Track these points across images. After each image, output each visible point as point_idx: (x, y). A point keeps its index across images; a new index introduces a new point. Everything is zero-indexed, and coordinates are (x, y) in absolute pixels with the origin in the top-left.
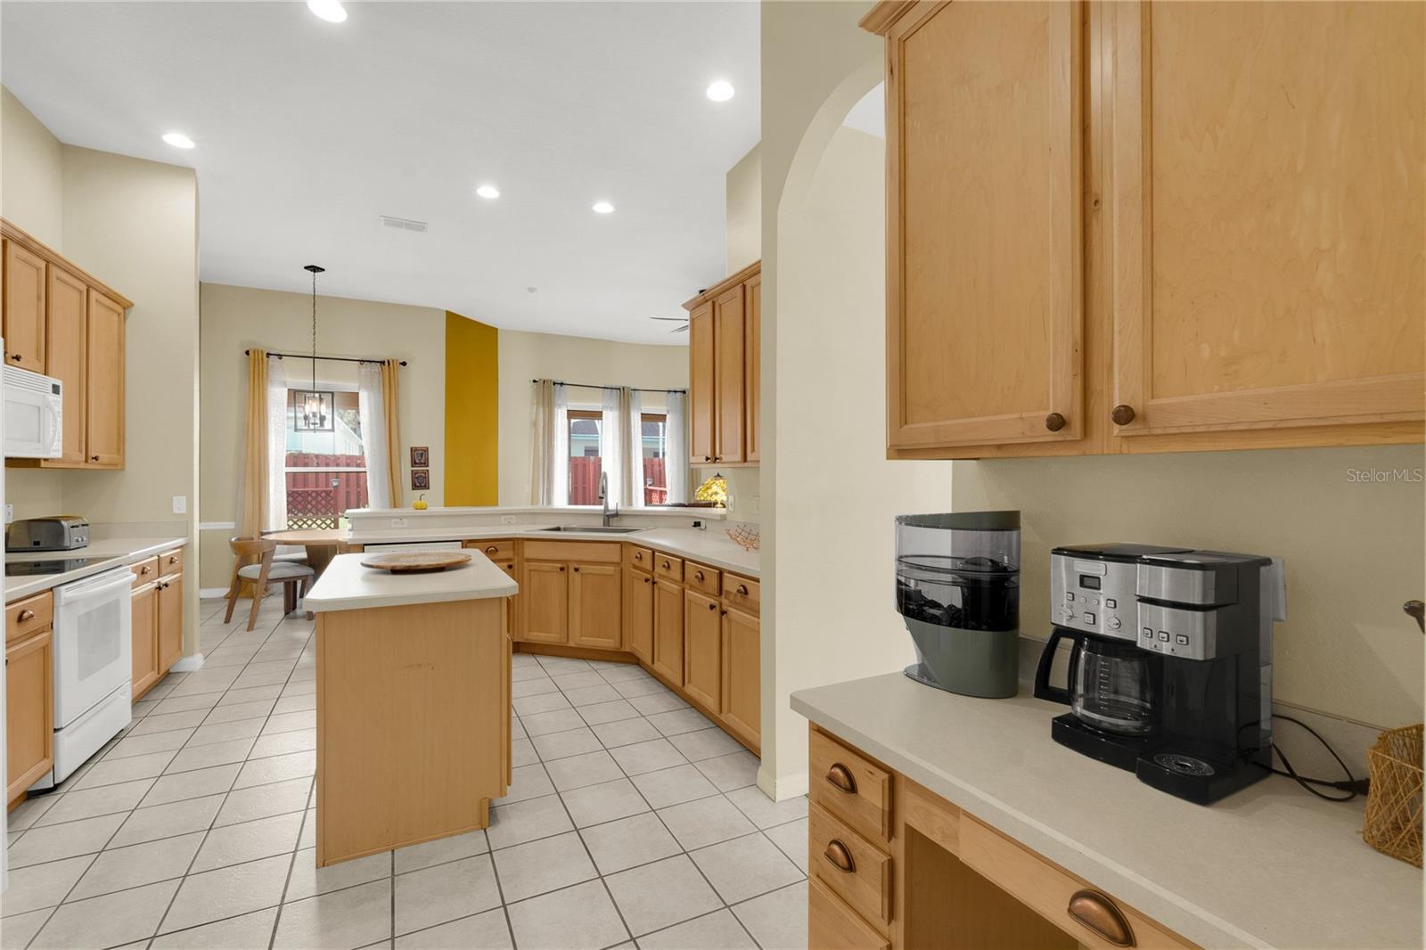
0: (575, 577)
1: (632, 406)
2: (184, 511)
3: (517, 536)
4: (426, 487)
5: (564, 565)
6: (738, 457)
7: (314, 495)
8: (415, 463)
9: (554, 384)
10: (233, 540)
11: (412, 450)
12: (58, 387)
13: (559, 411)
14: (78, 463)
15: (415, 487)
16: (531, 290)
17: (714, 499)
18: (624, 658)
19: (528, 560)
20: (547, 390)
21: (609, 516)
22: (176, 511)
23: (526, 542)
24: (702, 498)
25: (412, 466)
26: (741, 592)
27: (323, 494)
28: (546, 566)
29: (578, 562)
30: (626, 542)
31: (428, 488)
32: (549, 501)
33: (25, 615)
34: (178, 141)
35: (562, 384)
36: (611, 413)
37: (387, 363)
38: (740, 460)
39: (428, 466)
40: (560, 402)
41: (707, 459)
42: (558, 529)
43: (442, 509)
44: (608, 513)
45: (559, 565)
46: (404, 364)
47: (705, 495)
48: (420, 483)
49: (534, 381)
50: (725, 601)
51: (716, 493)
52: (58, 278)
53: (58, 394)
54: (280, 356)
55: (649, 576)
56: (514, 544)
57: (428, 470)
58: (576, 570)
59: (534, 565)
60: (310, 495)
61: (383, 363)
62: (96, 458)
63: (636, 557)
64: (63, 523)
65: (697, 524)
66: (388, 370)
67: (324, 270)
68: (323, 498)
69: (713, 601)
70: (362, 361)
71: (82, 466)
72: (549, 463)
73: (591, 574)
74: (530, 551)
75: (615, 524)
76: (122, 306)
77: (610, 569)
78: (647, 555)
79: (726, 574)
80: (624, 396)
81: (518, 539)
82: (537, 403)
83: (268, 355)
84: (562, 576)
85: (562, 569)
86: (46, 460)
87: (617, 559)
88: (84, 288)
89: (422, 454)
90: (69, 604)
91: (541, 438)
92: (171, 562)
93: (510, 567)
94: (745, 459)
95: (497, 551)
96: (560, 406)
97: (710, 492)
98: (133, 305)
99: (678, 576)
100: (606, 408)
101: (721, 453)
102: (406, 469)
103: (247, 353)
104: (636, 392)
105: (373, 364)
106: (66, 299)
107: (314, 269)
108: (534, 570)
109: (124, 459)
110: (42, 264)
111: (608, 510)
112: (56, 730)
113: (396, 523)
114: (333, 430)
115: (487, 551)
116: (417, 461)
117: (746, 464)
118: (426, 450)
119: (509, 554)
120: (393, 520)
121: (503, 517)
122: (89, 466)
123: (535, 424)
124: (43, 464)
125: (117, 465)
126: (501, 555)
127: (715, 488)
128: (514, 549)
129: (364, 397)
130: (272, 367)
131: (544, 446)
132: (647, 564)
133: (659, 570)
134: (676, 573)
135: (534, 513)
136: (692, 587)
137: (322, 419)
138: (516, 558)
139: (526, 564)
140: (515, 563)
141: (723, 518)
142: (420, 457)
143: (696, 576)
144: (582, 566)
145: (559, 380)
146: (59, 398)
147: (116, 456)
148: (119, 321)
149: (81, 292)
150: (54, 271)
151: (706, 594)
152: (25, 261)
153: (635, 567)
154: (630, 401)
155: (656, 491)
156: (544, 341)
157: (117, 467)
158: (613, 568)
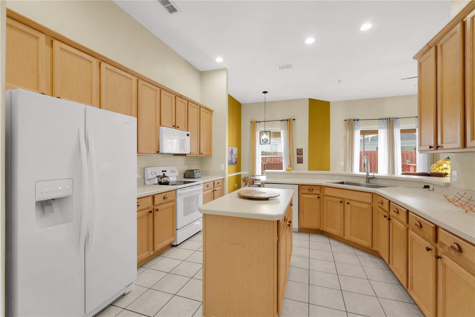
0: (348, 207)
1: (394, 126)
2: (224, 169)
3: (322, 185)
4: (302, 162)
5: (342, 200)
6: (458, 144)
7: (276, 164)
8: (298, 154)
9: (354, 120)
10: (243, 178)
11: (297, 150)
12: (189, 134)
13: (357, 131)
14: (198, 155)
15: (298, 162)
16: (339, 81)
17: (444, 171)
18: (374, 253)
19: (327, 196)
20: (351, 123)
21: (369, 178)
22: (222, 169)
23: (325, 188)
24: (435, 171)
25: (297, 155)
26: (455, 249)
27: (278, 164)
28: (334, 199)
29: (349, 200)
30: (375, 193)
31: (303, 163)
32: (352, 170)
33: (165, 197)
34: (219, 60)
35: (358, 120)
36: (383, 130)
37: (289, 120)
38: (460, 146)
39: (302, 155)
40: (357, 128)
41: (431, 147)
42: (343, 183)
43: (307, 172)
44: (368, 177)
45: (340, 200)
46: (294, 120)
47: (438, 169)
48: (300, 161)
49: (345, 120)
50: (440, 250)
51: (446, 169)
52: (190, 105)
53: (189, 136)
54: (259, 122)
55: (386, 214)
56: (320, 187)
57: (302, 157)
58: (348, 203)
59: (329, 198)
60: (275, 164)
61: (287, 120)
62: (202, 154)
63: (380, 202)
64: (194, 171)
65: (427, 187)
66: (289, 122)
67: (267, 92)
68: (278, 166)
69: (429, 245)
70: (282, 120)
71: (199, 156)
72: (351, 153)
73: (355, 206)
74: (327, 192)
75: (373, 183)
76: (210, 111)
77: (365, 206)
78: (386, 202)
79: (440, 229)
80: (390, 122)
81: (322, 186)
82: (347, 129)
83: (256, 122)
84: (341, 204)
85: (341, 202)
86: (188, 154)
87: (369, 201)
88: (199, 107)
89: (301, 151)
90: (180, 194)
91: (348, 143)
92: (218, 184)
93: (318, 197)
94: (464, 145)
95: (313, 190)
96: (357, 129)
97: (441, 167)
98: (213, 111)
99: (404, 219)
100: (380, 128)
101: (442, 142)
102: (296, 156)
103: (251, 122)
104: (397, 119)
105: (285, 121)
106: (193, 111)
107: (265, 92)
108: (329, 200)
109: (211, 154)
110: (186, 102)
111: (369, 175)
112: (177, 230)
113: (279, 176)
114: (270, 144)
115: (308, 190)
116: (299, 153)
117: (466, 150)
118: (302, 150)
119: (318, 192)
120: (278, 175)
121: (319, 176)
122: (201, 156)
123: (345, 138)
124: (187, 155)
125: (209, 155)
126: (314, 192)
127: (445, 166)
128: (320, 190)
129: (282, 133)
130: (257, 126)
131: (349, 146)
132: (386, 207)
133: (392, 212)
134: (403, 218)
135: (333, 175)
136: (413, 230)
137: (267, 140)
138: (321, 194)
139: (325, 197)
140: (321, 196)
141: (447, 185)
142: (300, 152)
143: (416, 224)
144: (351, 202)
145: (356, 118)
146: (189, 137)
147: (209, 153)
148: (210, 116)
149: (198, 108)
150: (190, 103)
151: (424, 238)
152: (181, 101)
153: (380, 207)
154: (394, 123)
155: (412, 166)
156: (350, 103)
157: (209, 156)
158: (367, 205)
